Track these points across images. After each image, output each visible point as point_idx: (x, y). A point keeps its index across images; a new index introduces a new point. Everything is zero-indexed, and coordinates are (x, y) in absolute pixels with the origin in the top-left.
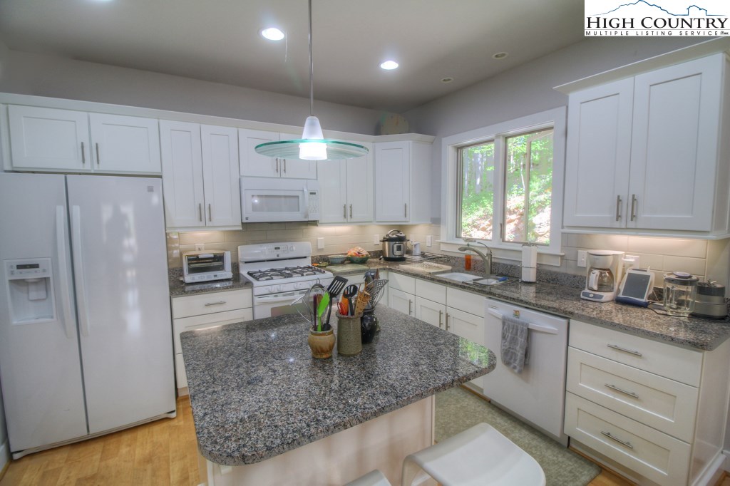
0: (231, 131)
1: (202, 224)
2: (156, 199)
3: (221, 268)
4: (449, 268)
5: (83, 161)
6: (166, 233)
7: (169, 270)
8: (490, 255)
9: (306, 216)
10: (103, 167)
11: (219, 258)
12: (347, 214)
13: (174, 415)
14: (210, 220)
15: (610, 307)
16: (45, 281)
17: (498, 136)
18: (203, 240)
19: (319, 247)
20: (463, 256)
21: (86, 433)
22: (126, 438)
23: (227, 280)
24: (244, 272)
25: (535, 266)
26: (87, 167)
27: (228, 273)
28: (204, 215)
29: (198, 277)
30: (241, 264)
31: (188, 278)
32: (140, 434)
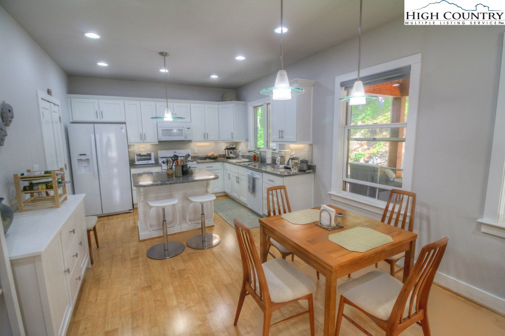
0: (153, 103)
1: (142, 141)
2: (124, 131)
3: (150, 159)
4: (248, 160)
5: (97, 118)
6: (128, 145)
7: (129, 160)
8: (260, 154)
9: (186, 138)
10: (104, 120)
11: (149, 155)
12: (206, 137)
13: (132, 211)
14: (145, 140)
15: (283, 170)
16: (88, 160)
17: (264, 104)
18: (143, 148)
19: (195, 152)
20: (253, 155)
21: (101, 213)
22: (115, 217)
23: (153, 164)
24: (160, 161)
25: (271, 157)
26: (99, 120)
27: (153, 161)
28: (143, 137)
29: (140, 162)
30: (159, 159)
31: (137, 163)
32: (120, 216)
